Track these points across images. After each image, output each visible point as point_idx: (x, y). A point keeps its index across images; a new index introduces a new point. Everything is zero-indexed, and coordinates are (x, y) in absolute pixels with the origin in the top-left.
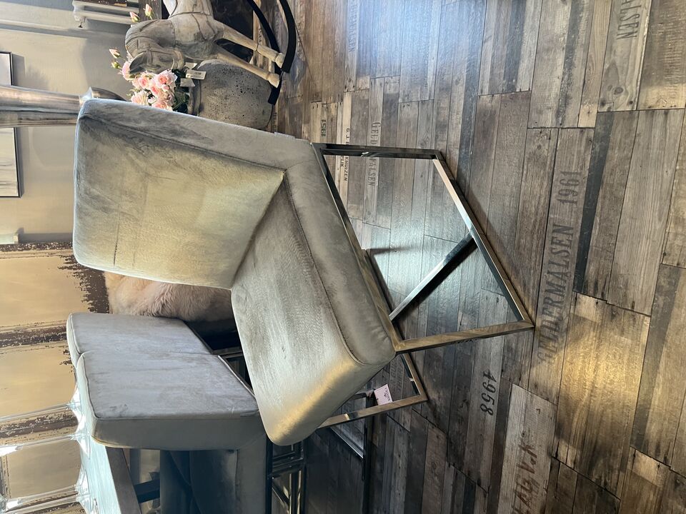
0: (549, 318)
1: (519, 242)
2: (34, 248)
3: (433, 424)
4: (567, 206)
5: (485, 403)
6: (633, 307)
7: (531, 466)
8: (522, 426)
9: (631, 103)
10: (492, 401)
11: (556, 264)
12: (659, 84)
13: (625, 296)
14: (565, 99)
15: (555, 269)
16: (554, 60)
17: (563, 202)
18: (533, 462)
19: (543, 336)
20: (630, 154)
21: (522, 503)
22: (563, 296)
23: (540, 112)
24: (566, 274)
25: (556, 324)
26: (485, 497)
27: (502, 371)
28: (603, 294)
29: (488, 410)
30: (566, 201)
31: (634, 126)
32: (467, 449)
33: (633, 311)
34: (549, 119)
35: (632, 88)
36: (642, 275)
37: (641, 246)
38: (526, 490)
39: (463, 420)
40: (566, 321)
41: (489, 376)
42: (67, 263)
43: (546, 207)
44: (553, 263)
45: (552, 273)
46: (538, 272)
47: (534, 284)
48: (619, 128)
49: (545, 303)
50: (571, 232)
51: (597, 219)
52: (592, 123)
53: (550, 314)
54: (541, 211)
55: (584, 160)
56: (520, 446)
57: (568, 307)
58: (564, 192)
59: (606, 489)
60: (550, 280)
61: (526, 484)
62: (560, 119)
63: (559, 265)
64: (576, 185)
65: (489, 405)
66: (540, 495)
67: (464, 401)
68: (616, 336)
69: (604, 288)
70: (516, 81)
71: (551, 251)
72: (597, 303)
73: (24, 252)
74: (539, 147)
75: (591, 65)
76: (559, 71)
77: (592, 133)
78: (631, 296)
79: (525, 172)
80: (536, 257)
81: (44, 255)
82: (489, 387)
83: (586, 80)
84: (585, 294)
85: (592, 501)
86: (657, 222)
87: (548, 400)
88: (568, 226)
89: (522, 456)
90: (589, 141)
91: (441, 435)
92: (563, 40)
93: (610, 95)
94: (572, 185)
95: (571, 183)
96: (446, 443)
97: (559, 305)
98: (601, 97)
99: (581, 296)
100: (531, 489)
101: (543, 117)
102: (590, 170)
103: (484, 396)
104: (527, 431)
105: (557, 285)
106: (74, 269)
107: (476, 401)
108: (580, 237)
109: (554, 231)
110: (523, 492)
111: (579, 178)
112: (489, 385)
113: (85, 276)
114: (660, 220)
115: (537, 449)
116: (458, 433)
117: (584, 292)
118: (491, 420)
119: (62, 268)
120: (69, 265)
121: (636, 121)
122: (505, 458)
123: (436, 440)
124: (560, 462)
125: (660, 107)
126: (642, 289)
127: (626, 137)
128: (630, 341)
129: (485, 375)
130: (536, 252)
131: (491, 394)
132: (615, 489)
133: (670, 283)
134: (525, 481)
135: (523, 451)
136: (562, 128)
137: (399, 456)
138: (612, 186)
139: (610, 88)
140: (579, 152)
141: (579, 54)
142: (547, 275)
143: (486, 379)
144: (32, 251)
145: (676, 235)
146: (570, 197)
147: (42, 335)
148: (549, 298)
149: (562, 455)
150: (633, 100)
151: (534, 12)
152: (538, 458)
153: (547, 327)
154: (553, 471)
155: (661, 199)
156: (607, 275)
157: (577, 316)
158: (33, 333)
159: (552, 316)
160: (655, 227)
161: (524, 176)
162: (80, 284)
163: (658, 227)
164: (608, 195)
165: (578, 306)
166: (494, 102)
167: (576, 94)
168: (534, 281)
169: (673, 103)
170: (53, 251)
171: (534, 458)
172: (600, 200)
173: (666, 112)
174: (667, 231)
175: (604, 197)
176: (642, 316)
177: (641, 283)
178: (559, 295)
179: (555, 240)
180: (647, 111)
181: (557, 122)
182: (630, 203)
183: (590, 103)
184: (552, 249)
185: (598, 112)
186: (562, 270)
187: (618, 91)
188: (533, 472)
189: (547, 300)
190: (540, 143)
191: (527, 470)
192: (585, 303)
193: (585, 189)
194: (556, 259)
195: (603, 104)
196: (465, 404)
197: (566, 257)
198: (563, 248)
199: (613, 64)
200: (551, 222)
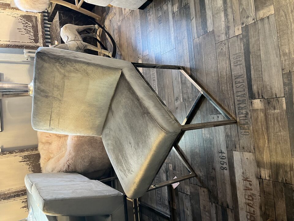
0: (242, 115)
1: (222, 89)
2: (8, 154)
3: (201, 186)
4: (238, 67)
5: (222, 165)
6: (276, 96)
7: (250, 187)
8: (241, 169)
9: (254, 19)
10: (225, 163)
11: (239, 92)
12: (263, 9)
13: (272, 92)
14: (228, 28)
15: (239, 94)
16: (220, 16)
17: (236, 66)
18: (251, 185)
19: (241, 124)
20: (258, 37)
21: (250, 208)
22: (245, 104)
23: (219, 36)
24: (245, 94)
25: (246, 117)
26: (232, 212)
27: (227, 147)
28: (262, 96)
29: (224, 168)
30: (237, 65)
31: (257, 27)
32: (219, 192)
33: (277, 98)
34: (223, 37)
35: (252, 14)
36: (276, 82)
37: (273, 70)
38: (250, 200)
39: (214, 179)
40: (250, 113)
41: (221, 152)
42: (23, 159)
43: (230, 70)
44: (238, 92)
45: (239, 96)
46: (233, 98)
47: (232, 103)
48: (251, 30)
49: (238, 110)
50: (242, 76)
51: (252, 67)
52: (240, 32)
53: (242, 114)
54: (228, 73)
55: (241, 47)
56: (243, 180)
57: (249, 107)
58: (236, 62)
59: (287, 183)
60: (238, 99)
61: (250, 197)
62: (228, 35)
63: (241, 91)
64: (240, 57)
65: (225, 166)
66: (258, 200)
67: (213, 169)
68: (272, 111)
69: (262, 93)
70: (207, 29)
71: (236, 87)
72: (261, 100)
73: (4, 155)
74: (222, 49)
75: (235, 12)
76: (223, 19)
77: (241, 36)
78: (274, 92)
79: (218, 61)
80: (230, 92)
81: (12, 156)
82: (223, 157)
83: (234, 18)
84: (255, 99)
85: (282, 192)
86: (276, 59)
87: (250, 152)
88: (241, 74)
89: (245, 184)
90: (241, 39)
91: (205, 190)
92: (222, 8)
93: (245, 20)
94: (238, 58)
95: (238, 57)
96: (208, 193)
97: (245, 108)
98: (242, 22)
99: (253, 100)
100: (253, 199)
101: (220, 38)
102: (244, 50)
103: (221, 163)
104: (244, 171)
105: (242, 100)
106: (26, 162)
107: (218, 166)
108: (247, 77)
109: (235, 79)
110: (249, 202)
111: (240, 54)
112: (222, 156)
113: (31, 164)
114: (277, 57)
115: (251, 177)
116: (213, 186)
117: (254, 98)
118: (227, 172)
119: (21, 162)
120: (23, 160)
121: (257, 25)
122: (237, 189)
123: (203, 193)
124: (263, 179)
125: (265, 16)
126: (278, 87)
127: (255, 32)
128: (279, 111)
129: (220, 153)
130: (230, 90)
131: (224, 161)
132: (291, 181)
133: (288, 80)
134: (249, 196)
135: (245, 182)
136: (229, 39)
137: (187, 209)
138: (255, 52)
139: (244, 17)
140: (238, 45)
141: (229, 10)
142: (237, 98)
143: (220, 154)
144: (7, 155)
145: (285, 60)
146: (239, 63)
147: (12, 195)
148: (240, 107)
149: (263, 175)
150: (254, 18)
151: (209, 3)
152: (253, 182)
153: (242, 120)
154: (261, 185)
155: (275, 49)
156: (262, 87)
157: (254, 110)
158: (8, 194)
159: (243, 114)
160: (276, 60)
161: (218, 62)
162: (29, 168)
163: (277, 60)
164: (254, 56)
165: (253, 105)
166: (200, 39)
167: (231, 24)
168: (232, 102)
169: (270, 13)
170: (16, 154)
171: (250, 183)
172: (251, 59)
173: (268, 17)
174: (281, 60)
175: (252, 57)
176: (281, 98)
177: (277, 85)
178: (244, 104)
179: (237, 82)
180: (261, 20)
181: (227, 37)
182: (264, 55)
183: (238, 26)
184: (236, 86)
185: (242, 27)
186: (243, 93)
187: (248, 17)
188: (252, 190)
189: (239, 108)
190: (222, 47)
191: (249, 190)
192: (256, 103)
193: (244, 57)
194: (239, 90)
195: (243, 24)
196: (213, 171)
197: (243, 87)
198: (241, 84)
199: (243, 9)
200: (233, 76)
